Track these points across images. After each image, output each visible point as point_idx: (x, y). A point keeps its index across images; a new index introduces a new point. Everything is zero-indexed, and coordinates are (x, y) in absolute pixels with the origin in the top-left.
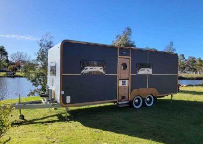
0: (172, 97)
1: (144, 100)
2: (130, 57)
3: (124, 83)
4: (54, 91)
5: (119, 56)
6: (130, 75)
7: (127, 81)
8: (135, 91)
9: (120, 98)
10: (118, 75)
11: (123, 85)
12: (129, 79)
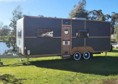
0: (106, 54)
1: (82, 55)
2: (71, 26)
3: (67, 43)
4: (20, 48)
5: (62, 25)
6: (71, 37)
7: (69, 42)
8: (75, 48)
9: (64, 53)
10: (62, 37)
11: (66, 44)
12: (70, 40)
